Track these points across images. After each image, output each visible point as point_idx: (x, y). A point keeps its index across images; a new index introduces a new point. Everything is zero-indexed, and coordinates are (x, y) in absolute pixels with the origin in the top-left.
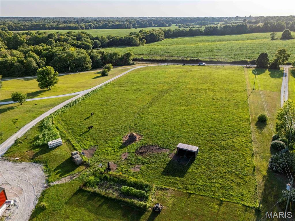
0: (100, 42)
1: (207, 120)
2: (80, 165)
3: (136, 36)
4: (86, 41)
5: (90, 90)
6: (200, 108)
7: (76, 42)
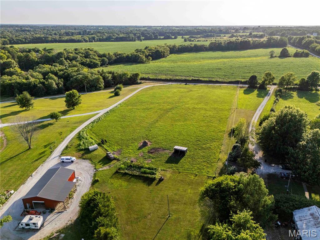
0: (108, 60)
1: (196, 131)
2: (113, 160)
3: (142, 53)
4: (94, 59)
5: (108, 109)
6: (193, 123)
7: (84, 60)
